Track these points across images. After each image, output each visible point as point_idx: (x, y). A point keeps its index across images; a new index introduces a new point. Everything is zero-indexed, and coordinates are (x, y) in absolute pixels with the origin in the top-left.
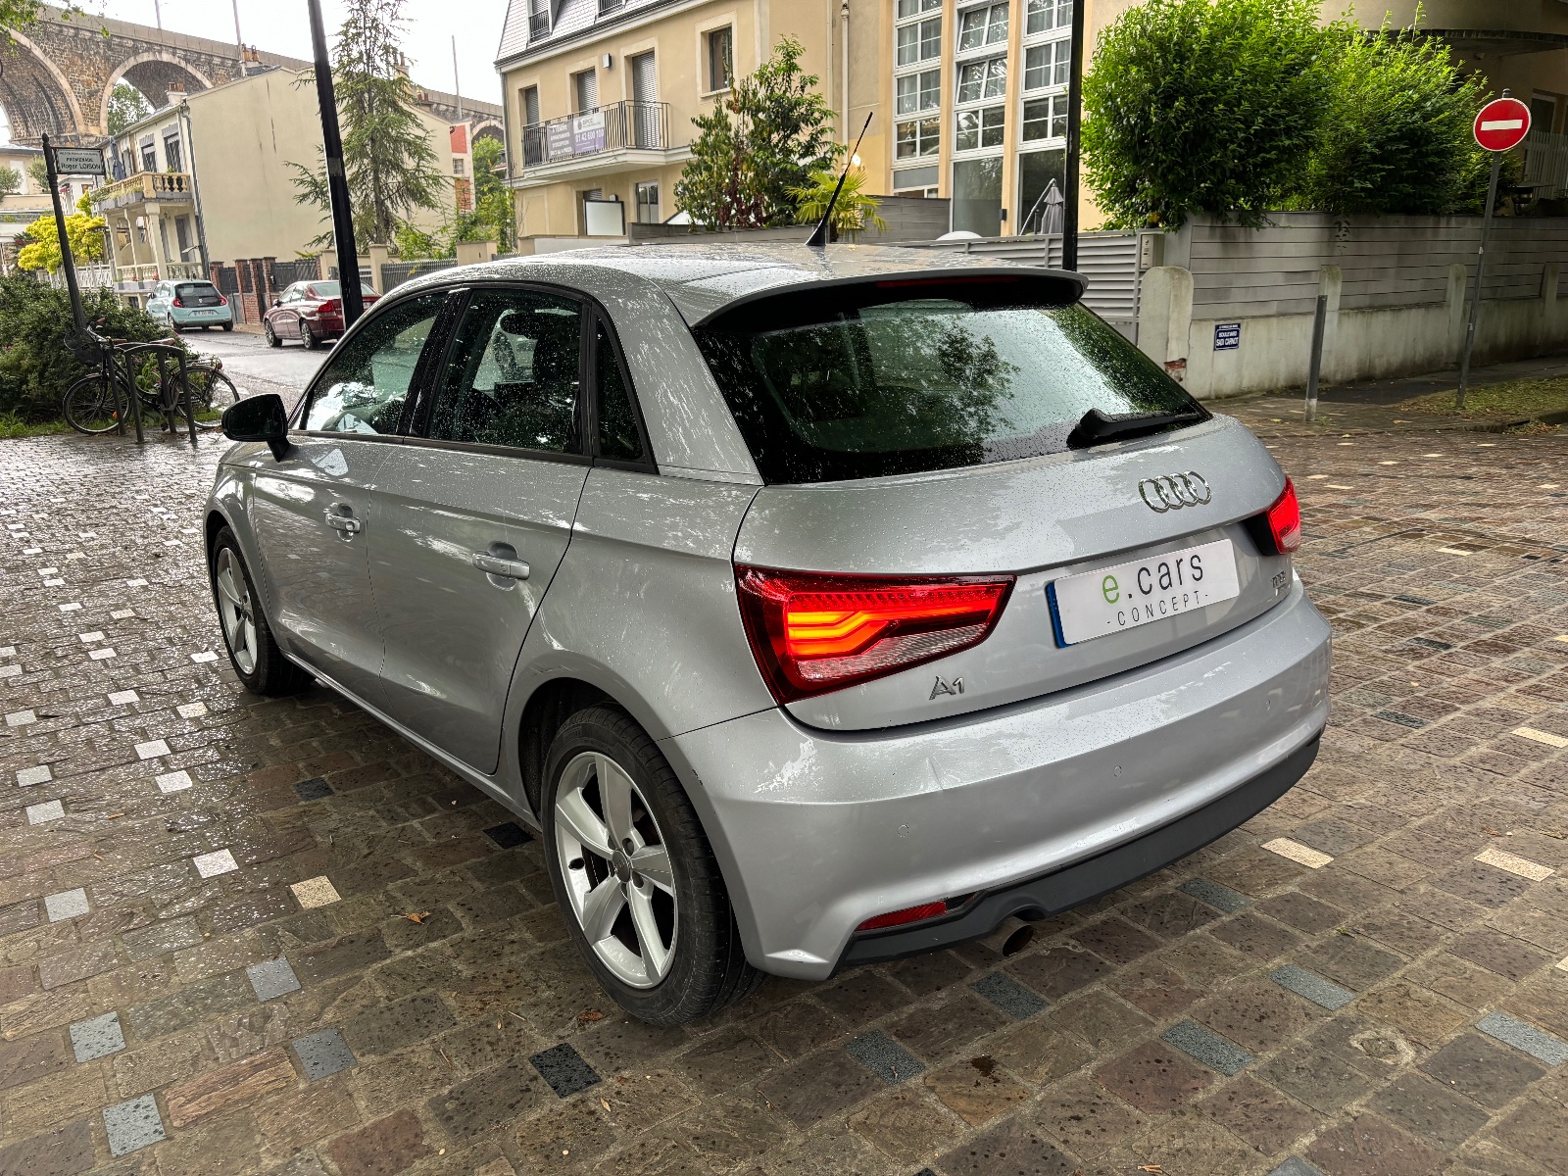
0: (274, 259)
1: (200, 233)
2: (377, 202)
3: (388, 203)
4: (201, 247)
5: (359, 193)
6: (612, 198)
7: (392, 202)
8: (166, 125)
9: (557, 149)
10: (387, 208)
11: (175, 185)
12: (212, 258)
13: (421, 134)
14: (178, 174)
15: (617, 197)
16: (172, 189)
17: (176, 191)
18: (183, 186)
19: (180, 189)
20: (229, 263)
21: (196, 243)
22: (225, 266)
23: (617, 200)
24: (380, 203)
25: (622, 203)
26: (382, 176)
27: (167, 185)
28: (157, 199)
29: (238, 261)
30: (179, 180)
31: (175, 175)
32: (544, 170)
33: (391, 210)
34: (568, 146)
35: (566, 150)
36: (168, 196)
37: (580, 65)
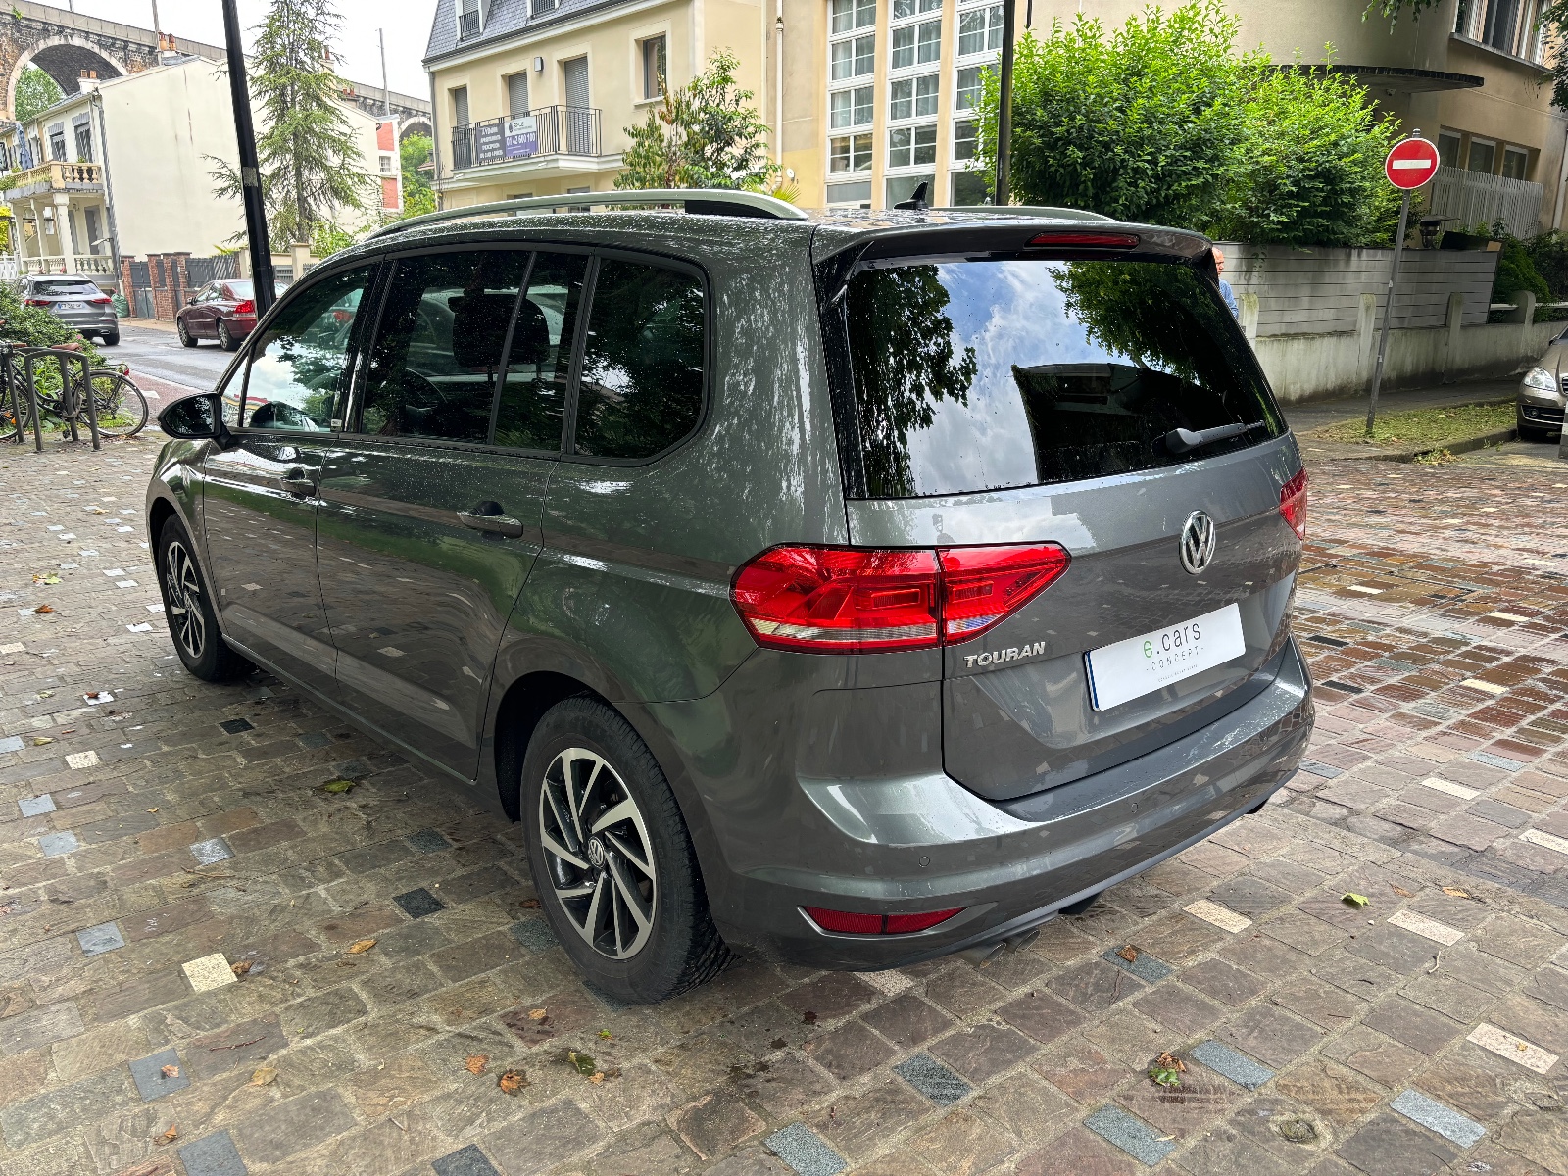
0: (189, 254)
1: (111, 225)
2: (298, 199)
3: (310, 200)
4: (112, 240)
7: (315, 199)
8: (76, 113)
9: (487, 151)
10: (309, 204)
11: (86, 176)
12: (123, 251)
13: (348, 131)
14: (89, 164)
16: (82, 179)
17: (86, 181)
18: (94, 176)
19: (91, 179)
20: (141, 257)
21: (107, 235)
22: (137, 260)
24: (301, 200)
26: (305, 173)
27: (77, 175)
28: (67, 190)
29: (150, 256)
30: (90, 171)
31: (85, 166)
32: (475, 172)
33: (314, 207)
34: (499, 149)
35: (497, 153)
36: (79, 187)
37: (512, 67)
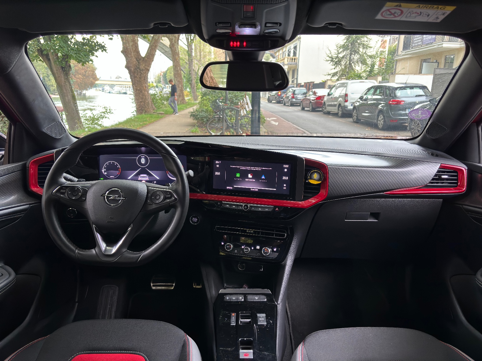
0: (314, 82)
1: (297, 74)
2: (349, 64)
3: (353, 64)
4: (297, 79)
5: (344, 61)
6: (435, 61)
7: (354, 64)
8: (294, 43)
9: (415, 43)
10: (352, 66)
11: (293, 60)
12: (299, 82)
14: (295, 57)
15: (436, 61)
16: (292, 61)
17: (293, 62)
18: (296, 61)
19: (294, 61)
20: (303, 84)
21: (296, 77)
22: (302, 84)
23: (436, 62)
24: (350, 64)
25: (438, 63)
26: (353, 56)
27: (291, 60)
28: (288, 64)
29: (305, 83)
30: (295, 59)
31: (294, 58)
32: (410, 51)
33: (353, 67)
34: (420, 42)
35: (419, 43)
36: (291, 63)
